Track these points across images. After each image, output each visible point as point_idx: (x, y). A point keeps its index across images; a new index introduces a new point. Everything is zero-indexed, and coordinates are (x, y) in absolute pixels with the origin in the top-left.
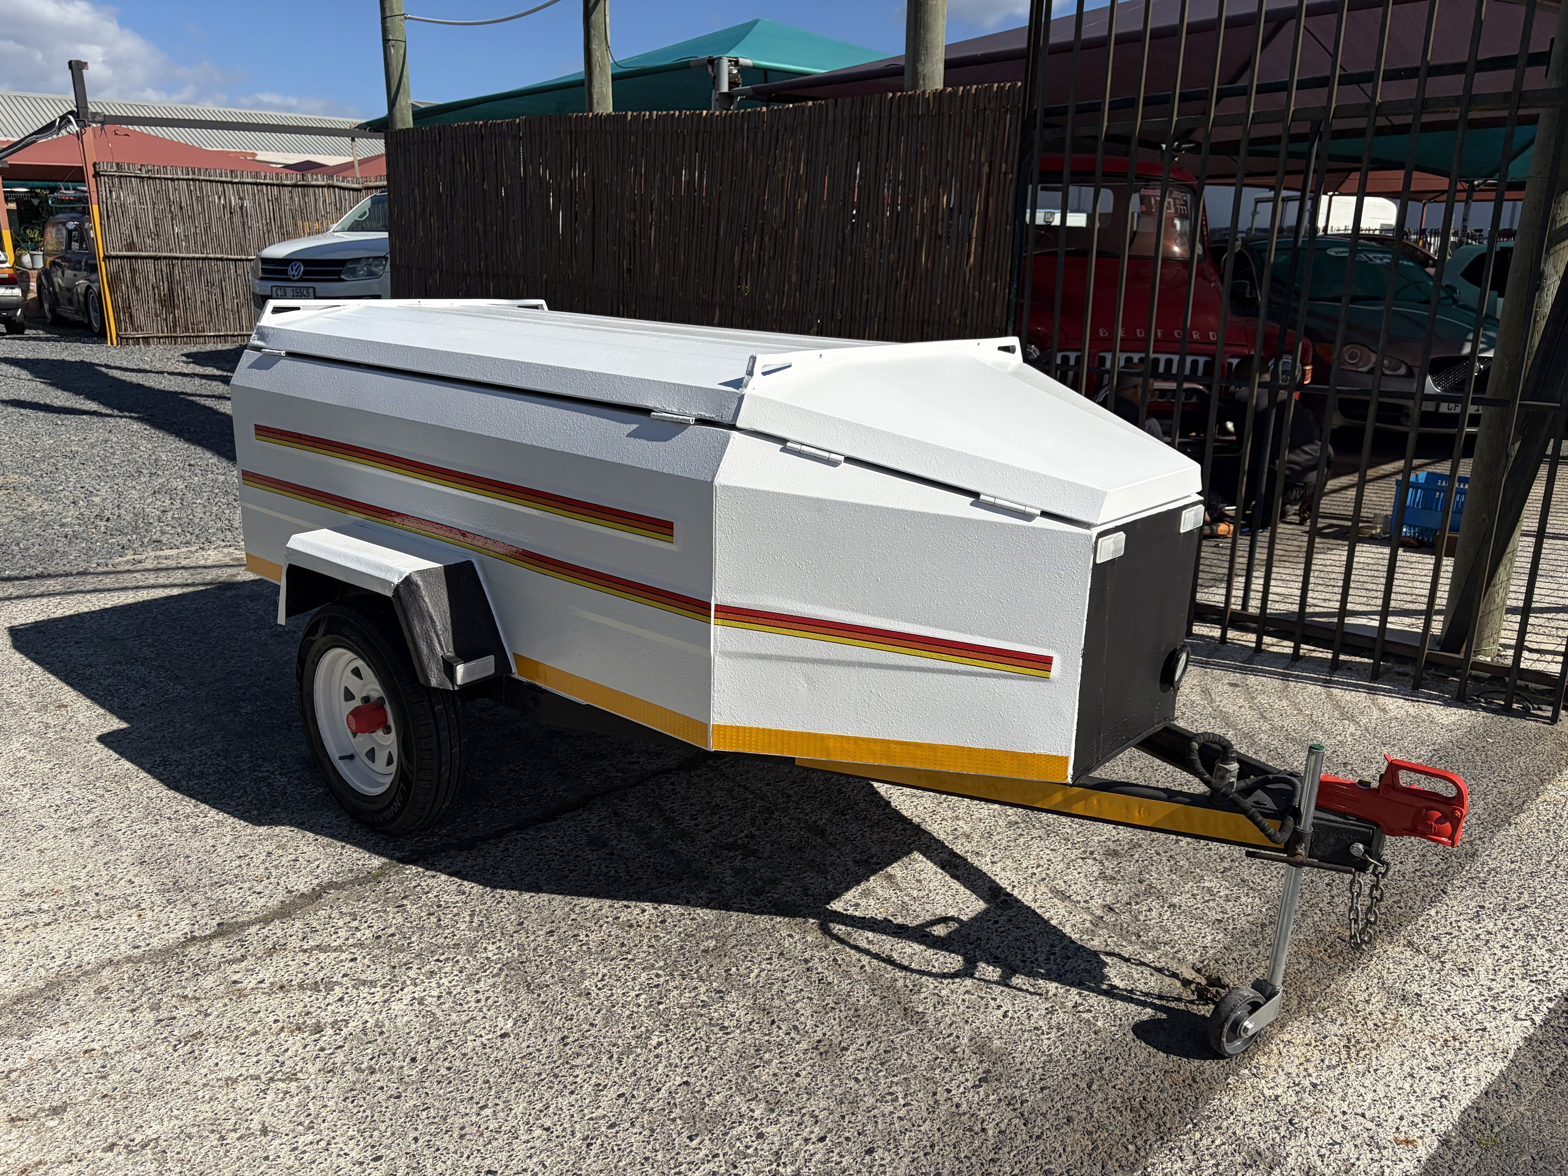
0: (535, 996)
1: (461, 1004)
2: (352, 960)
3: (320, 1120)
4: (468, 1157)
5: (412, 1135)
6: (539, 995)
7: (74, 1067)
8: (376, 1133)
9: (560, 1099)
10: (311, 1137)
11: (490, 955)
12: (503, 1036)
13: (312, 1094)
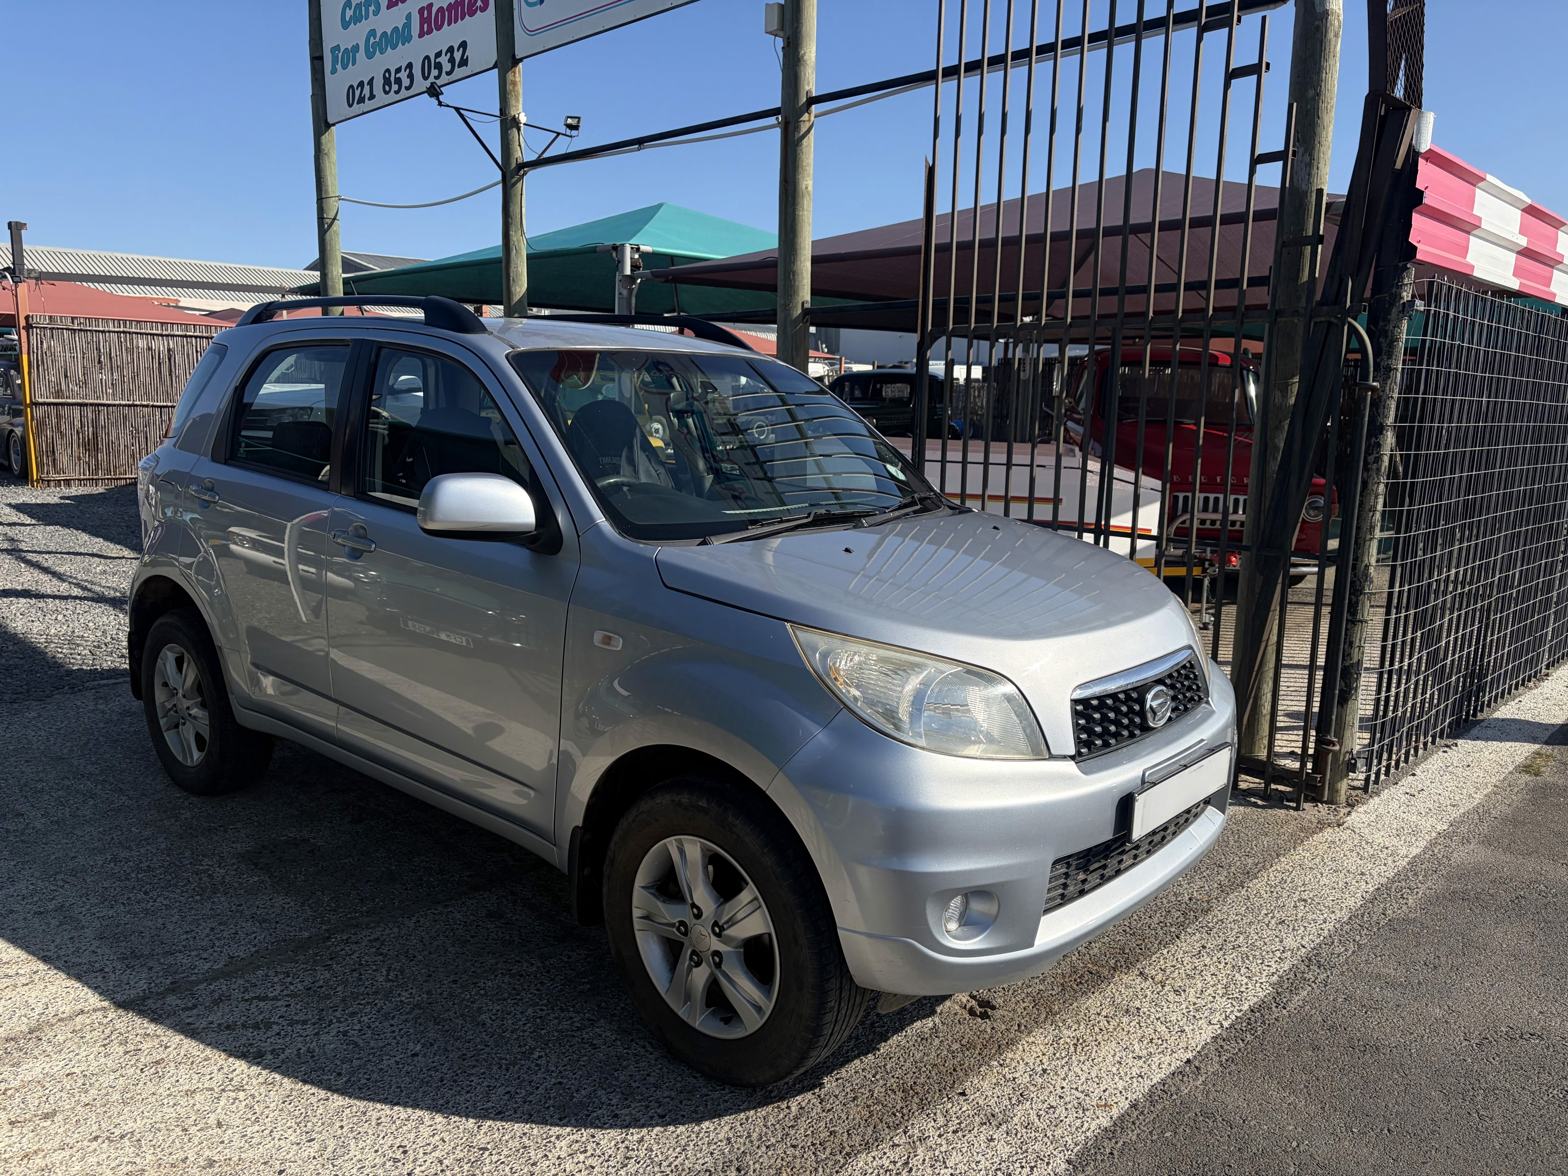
0: (440, 1027)
1: (379, 1035)
2: (286, 1006)
3: (264, 1117)
4: (384, 1137)
5: (338, 1124)
6: (444, 1026)
7: (59, 1086)
8: (309, 1124)
9: (458, 1097)
10: (256, 1128)
11: (403, 999)
12: (414, 1055)
13: (256, 1100)
